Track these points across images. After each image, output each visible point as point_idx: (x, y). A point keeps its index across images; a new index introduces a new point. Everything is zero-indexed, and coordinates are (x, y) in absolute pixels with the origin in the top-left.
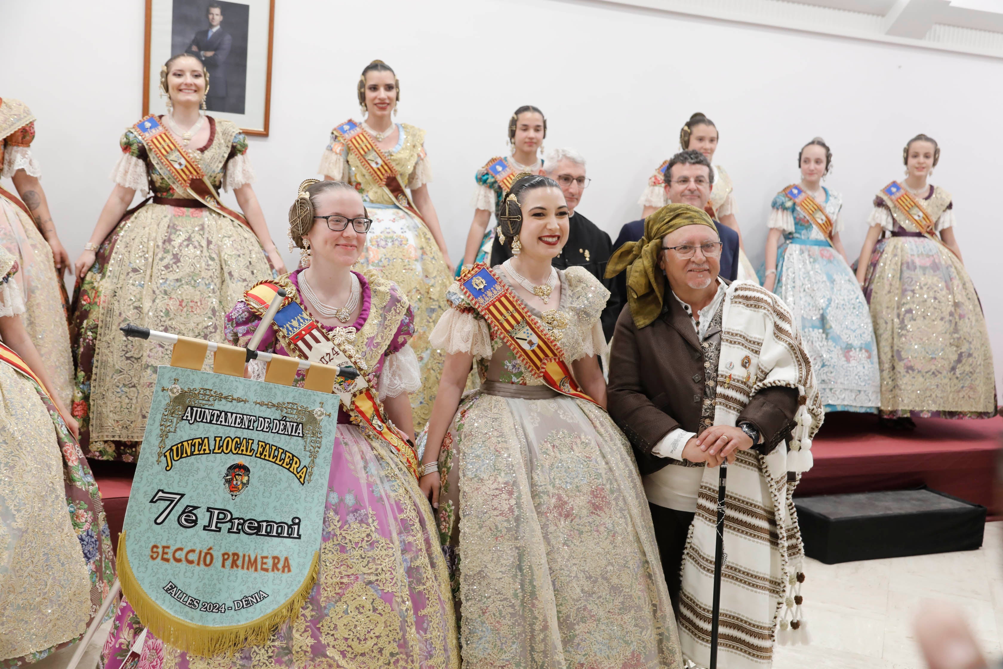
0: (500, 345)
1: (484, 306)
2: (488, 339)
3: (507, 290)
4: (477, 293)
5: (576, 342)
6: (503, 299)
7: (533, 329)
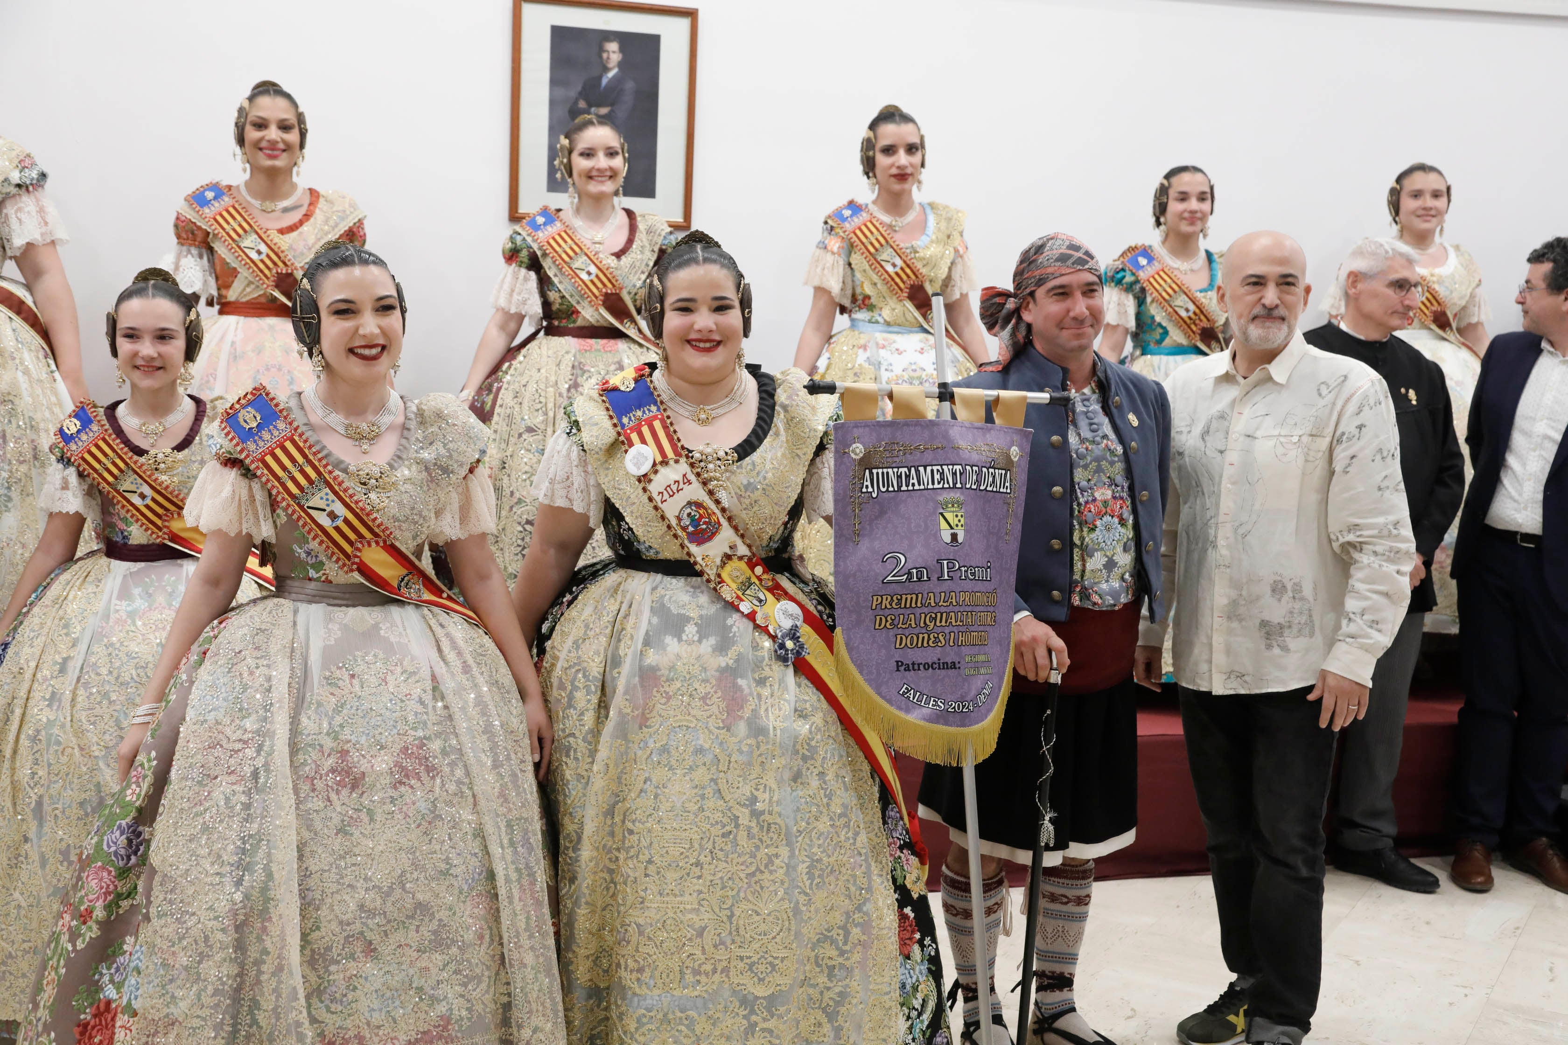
0: (284, 518)
1: (257, 455)
2: (267, 511)
3: (297, 429)
4: (246, 435)
5: (420, 514)
6: (288, 445)
7: (335, 493)
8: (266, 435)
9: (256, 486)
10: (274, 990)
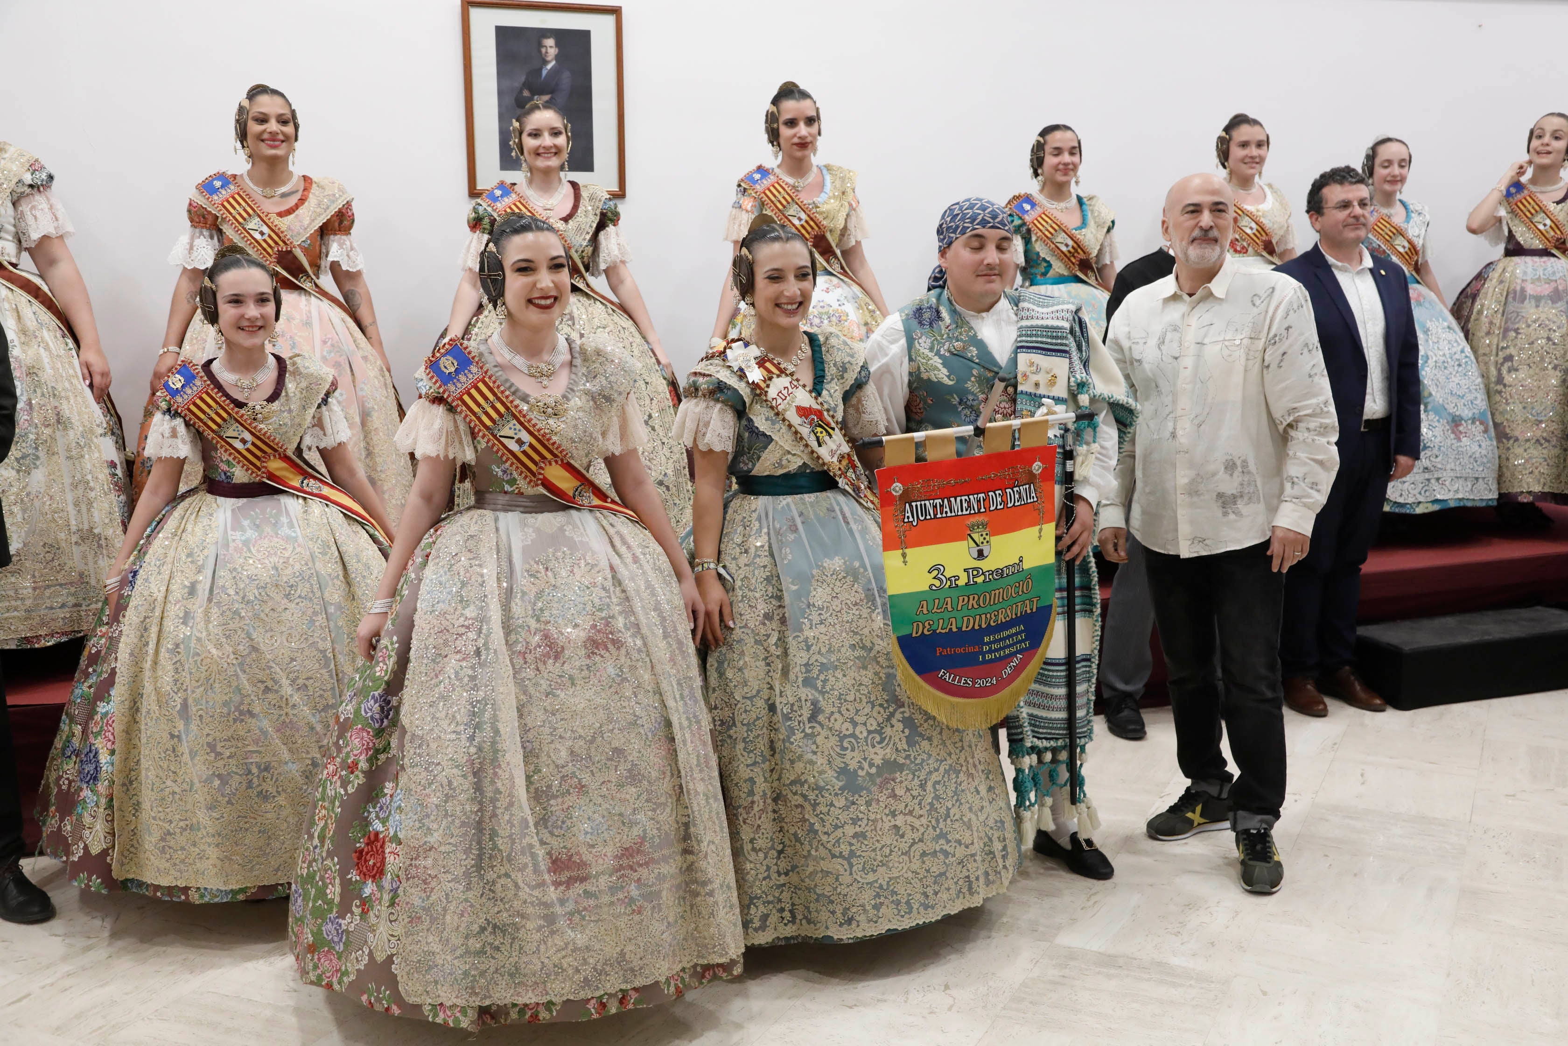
1: (457, 394)
3: (487, 372)
4: (446, 379)
5: (591, 435)
6: (481, 385)
7: (521, 424)
8: (462, 378)
9: (459, 418)
10: (509, 821)
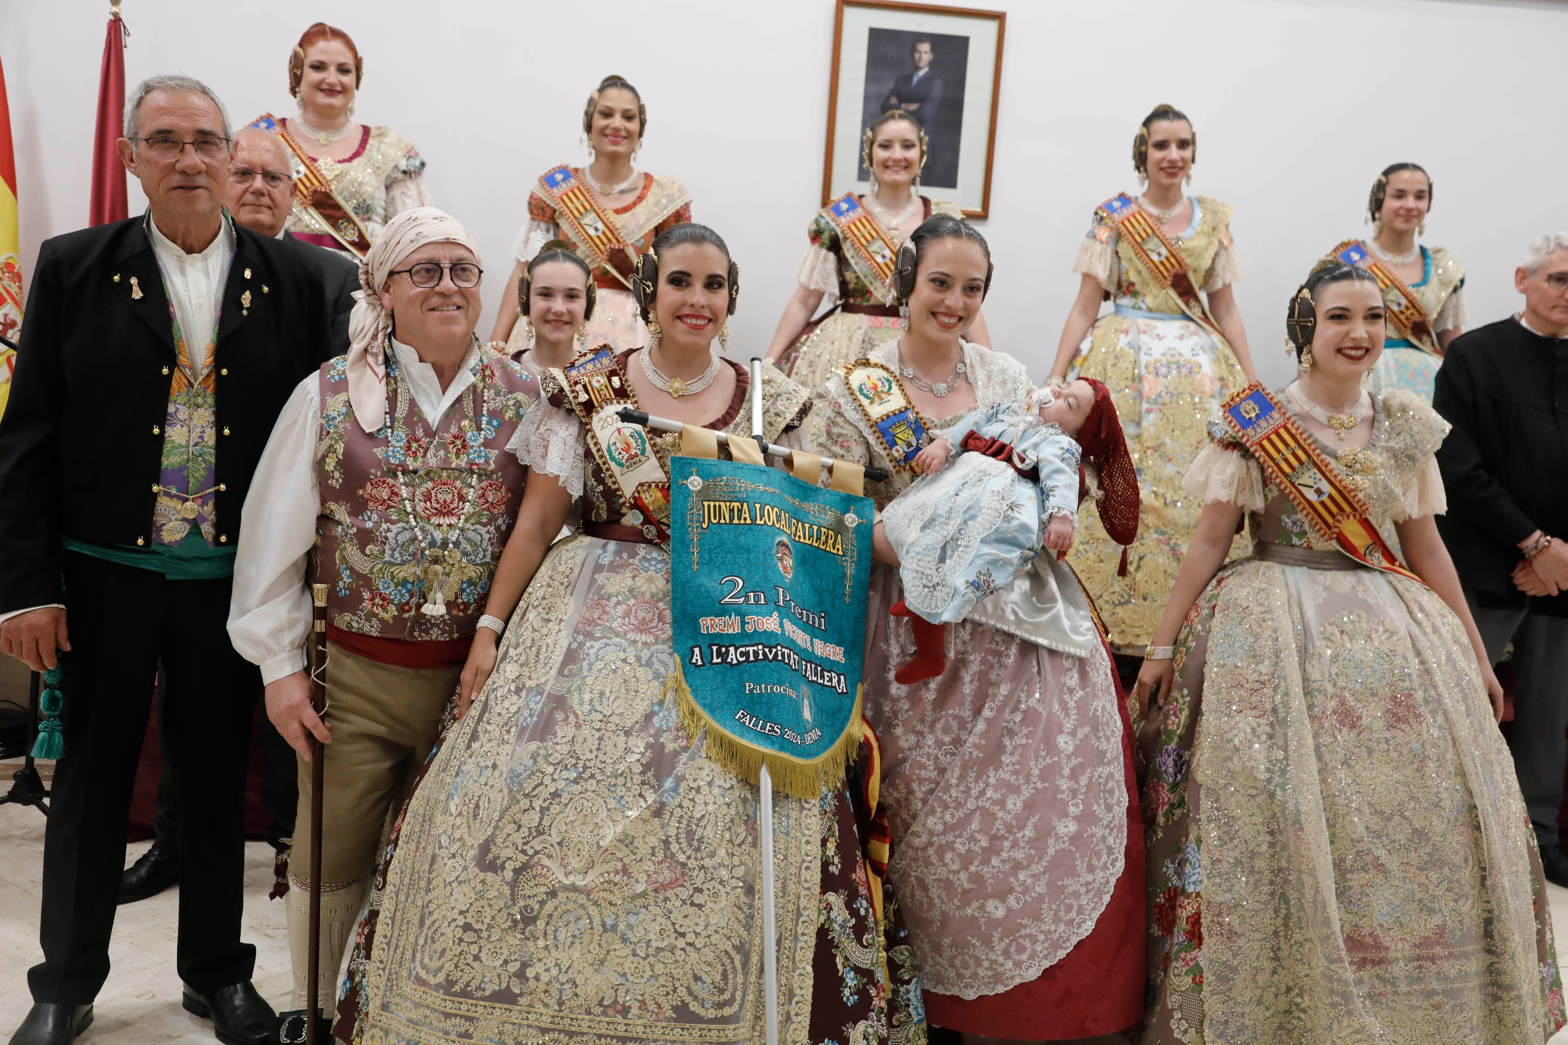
0: (1276, 493)
1: (1256, 439)
2: (1261, 487)
3: (1288, 419)
4: (1246, 423)
5: (1391, 494)
7: (1322, 473)
